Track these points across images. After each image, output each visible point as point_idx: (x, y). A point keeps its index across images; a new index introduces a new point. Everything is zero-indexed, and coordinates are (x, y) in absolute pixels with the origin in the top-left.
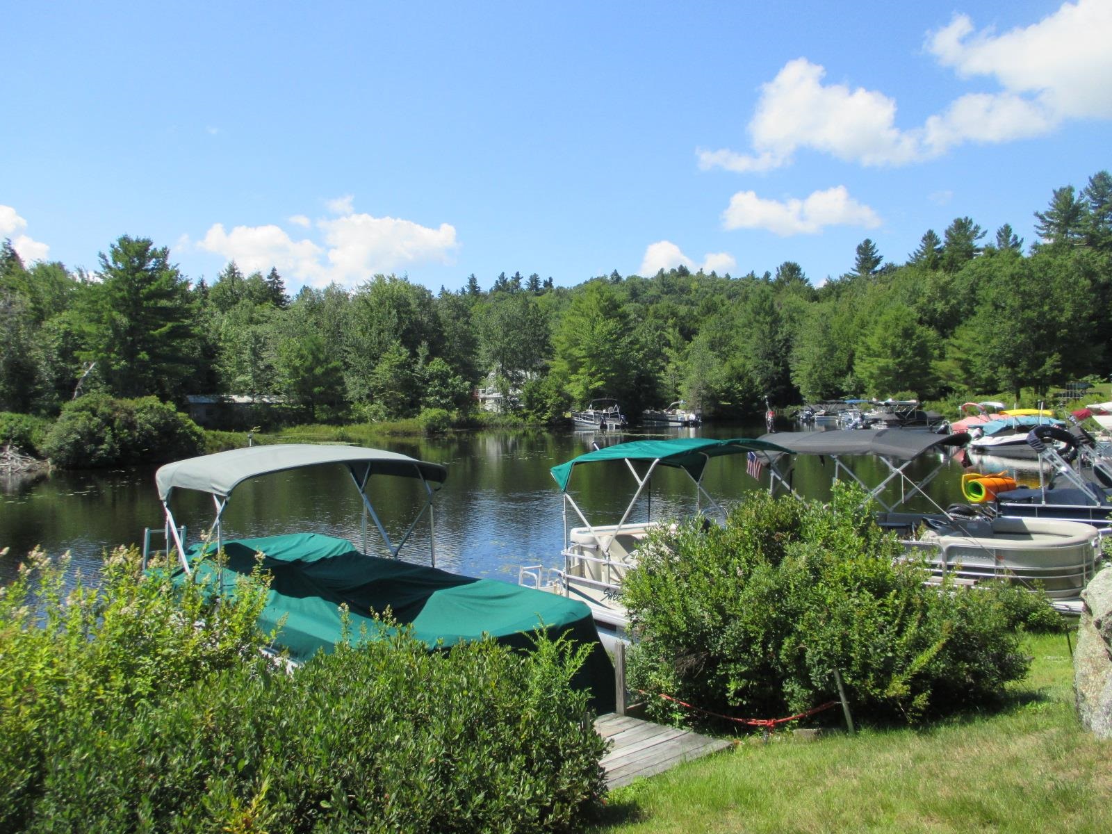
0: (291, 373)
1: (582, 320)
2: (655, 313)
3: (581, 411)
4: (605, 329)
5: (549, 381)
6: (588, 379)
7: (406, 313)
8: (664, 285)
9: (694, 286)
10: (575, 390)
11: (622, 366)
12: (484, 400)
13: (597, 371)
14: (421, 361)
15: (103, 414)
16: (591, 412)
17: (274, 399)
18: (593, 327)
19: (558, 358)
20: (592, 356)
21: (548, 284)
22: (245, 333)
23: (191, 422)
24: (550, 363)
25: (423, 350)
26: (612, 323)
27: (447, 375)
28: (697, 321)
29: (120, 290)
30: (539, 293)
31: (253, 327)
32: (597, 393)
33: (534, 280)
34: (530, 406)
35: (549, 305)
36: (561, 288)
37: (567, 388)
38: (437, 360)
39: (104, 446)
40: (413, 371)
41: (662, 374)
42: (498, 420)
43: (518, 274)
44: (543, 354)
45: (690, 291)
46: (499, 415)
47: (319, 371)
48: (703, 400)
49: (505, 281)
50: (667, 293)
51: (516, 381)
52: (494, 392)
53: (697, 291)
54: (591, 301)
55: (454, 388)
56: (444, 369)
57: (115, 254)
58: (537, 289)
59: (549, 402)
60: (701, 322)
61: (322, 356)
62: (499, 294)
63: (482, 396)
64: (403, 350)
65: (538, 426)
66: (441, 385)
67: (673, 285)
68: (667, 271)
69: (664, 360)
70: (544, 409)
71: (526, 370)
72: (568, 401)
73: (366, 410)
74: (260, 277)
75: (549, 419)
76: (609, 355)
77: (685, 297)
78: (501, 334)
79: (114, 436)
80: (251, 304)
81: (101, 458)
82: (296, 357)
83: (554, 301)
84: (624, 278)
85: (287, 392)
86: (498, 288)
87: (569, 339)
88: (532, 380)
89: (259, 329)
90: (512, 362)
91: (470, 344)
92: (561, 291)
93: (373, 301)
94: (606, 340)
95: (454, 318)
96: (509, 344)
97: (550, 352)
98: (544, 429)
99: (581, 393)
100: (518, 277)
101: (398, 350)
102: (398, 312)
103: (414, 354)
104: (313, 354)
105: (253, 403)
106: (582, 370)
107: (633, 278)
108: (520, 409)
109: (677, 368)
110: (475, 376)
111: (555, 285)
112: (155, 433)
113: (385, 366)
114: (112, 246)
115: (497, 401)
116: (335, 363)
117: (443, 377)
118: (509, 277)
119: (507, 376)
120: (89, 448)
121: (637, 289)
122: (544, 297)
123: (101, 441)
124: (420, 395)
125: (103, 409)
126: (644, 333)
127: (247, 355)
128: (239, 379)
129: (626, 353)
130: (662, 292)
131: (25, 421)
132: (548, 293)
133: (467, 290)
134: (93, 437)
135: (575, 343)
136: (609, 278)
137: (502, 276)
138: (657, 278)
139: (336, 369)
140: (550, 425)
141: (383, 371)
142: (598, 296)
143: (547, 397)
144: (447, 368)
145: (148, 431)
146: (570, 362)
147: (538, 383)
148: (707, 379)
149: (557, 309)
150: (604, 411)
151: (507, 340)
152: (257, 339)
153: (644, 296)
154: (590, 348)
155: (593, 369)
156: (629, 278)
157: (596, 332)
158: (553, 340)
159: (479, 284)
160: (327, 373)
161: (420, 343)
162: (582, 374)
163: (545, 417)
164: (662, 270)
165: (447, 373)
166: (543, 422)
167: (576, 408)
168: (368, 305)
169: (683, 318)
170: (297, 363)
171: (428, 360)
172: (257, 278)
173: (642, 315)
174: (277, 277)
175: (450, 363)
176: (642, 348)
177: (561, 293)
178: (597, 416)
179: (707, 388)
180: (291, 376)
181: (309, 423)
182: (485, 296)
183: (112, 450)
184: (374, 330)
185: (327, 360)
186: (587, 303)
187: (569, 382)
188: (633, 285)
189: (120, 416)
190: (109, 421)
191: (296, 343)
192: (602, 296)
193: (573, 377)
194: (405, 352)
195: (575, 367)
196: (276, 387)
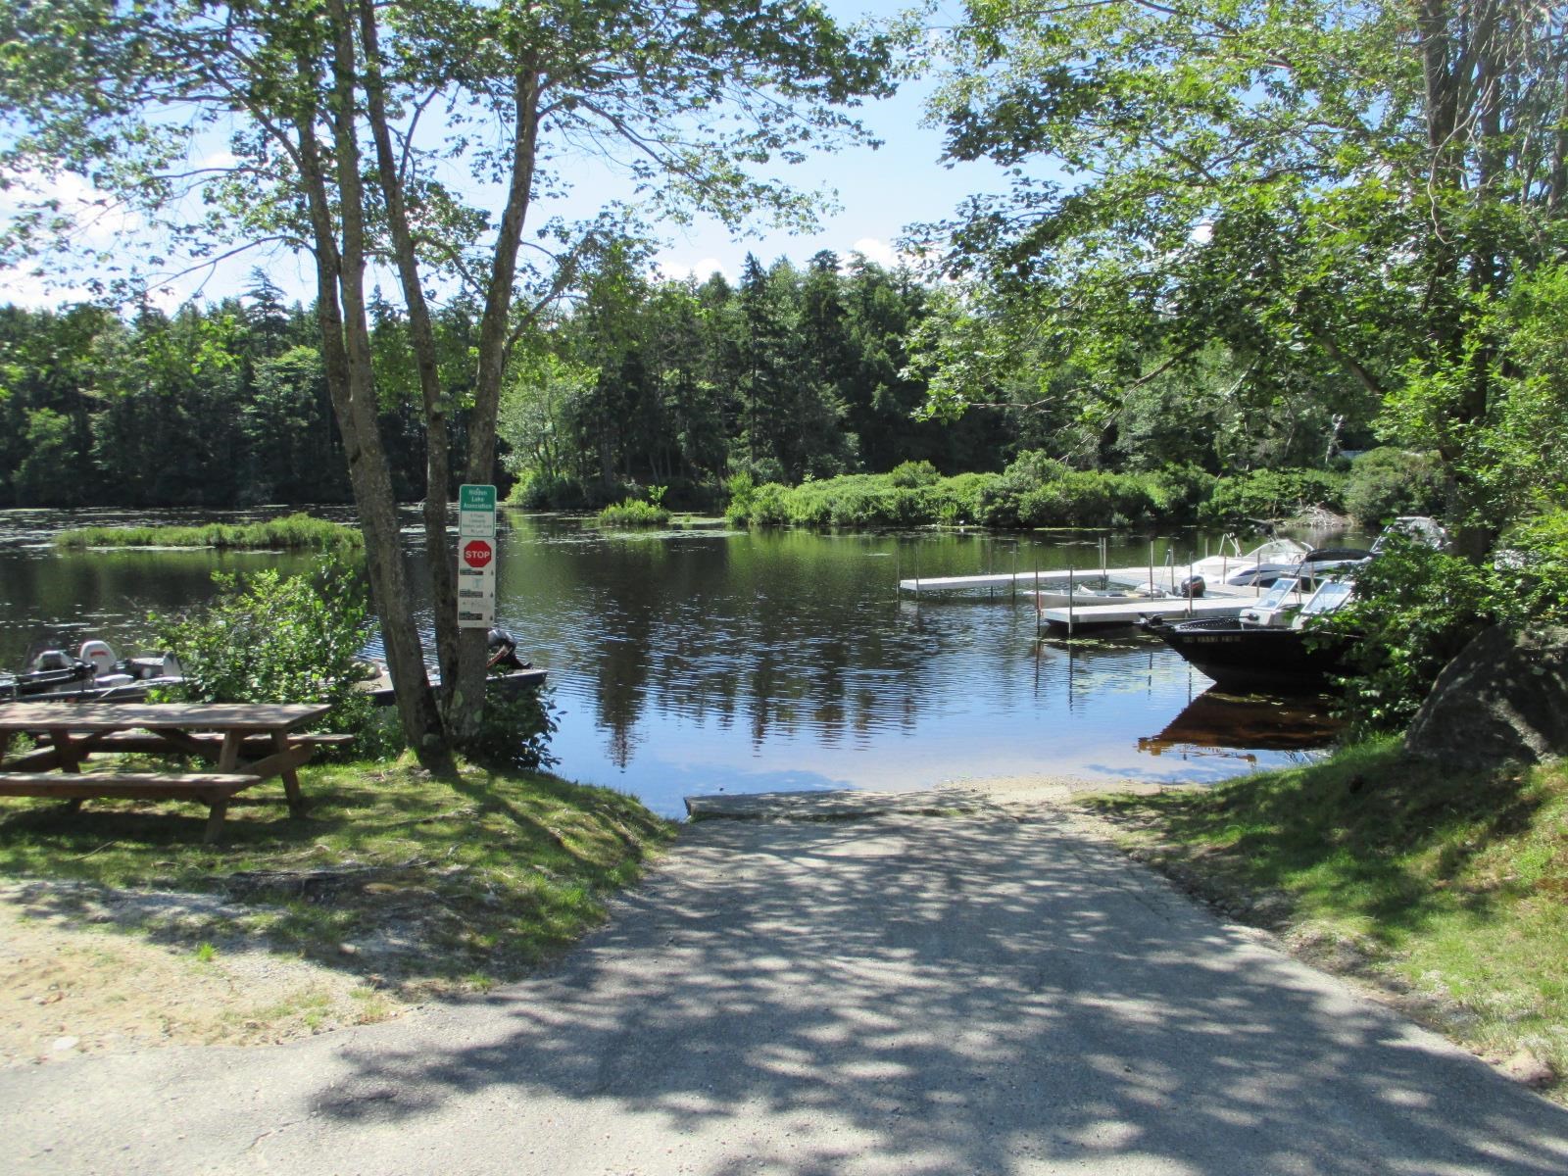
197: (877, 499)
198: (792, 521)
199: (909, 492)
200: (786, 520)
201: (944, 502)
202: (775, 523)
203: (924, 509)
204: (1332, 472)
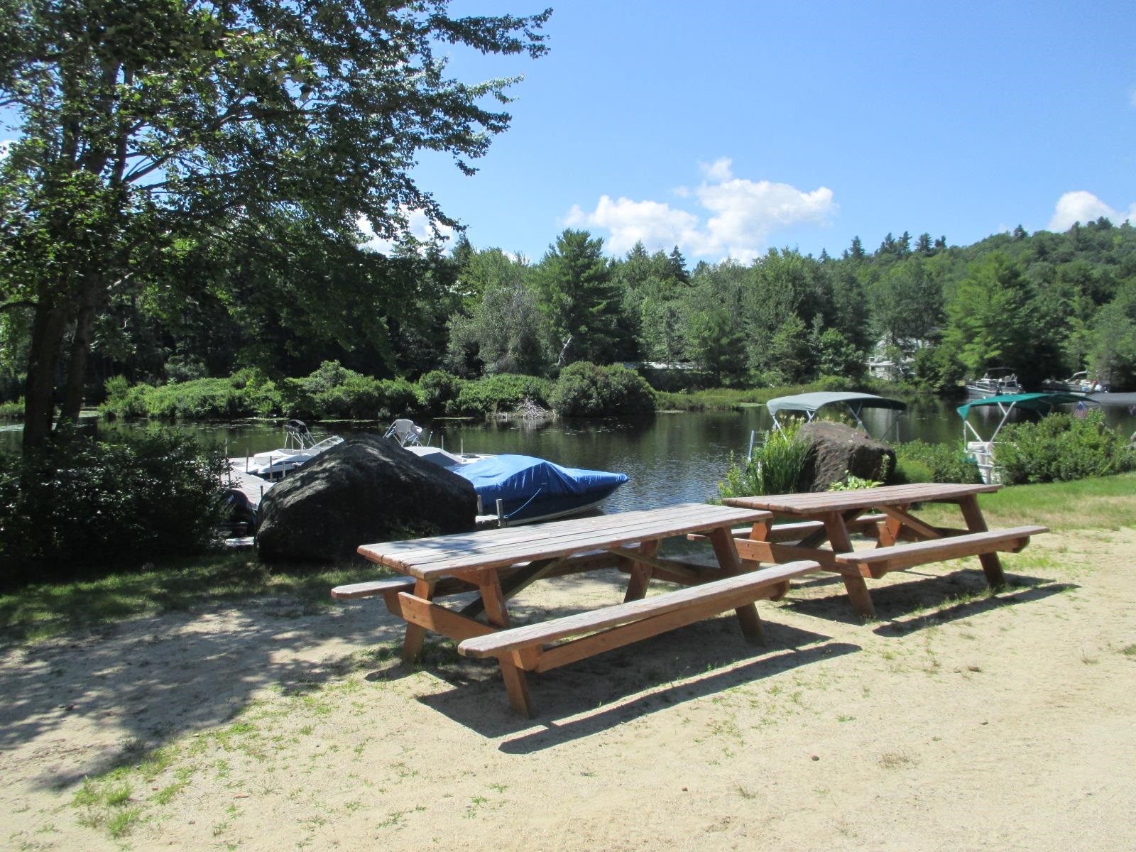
0: (700, 343)
1: (979, 290)
2: (1064, 276)
3: (975, 380)
4: (1003, 299)
5: (943, 350)
6: (983, 348)
7: (801, 286)
8: (1079, 241)
9: (1117, 240)
10: (970, 358)
11: (1021, 336)
12: (873, 368)
13: (995, 341)
14: (816, 331)
15: (589, 377)
16: (986, 381)
17: (686, 366)
18: (990, 297)
19: (952, 327)
20: (988, 326)
21: (940, 244)
22: (662, 309)
23: (647, 384)
24: (943, 332)
25: (818, 321)
26: (1010, 293)
27: (840, 344)
28: (1114, 284)
29: (565, 275)
30: (931, 254)
31: (667, 304)
32: (992, 362)
33: (925, 240)
34: (922, 373)
35: (942, 267)
36: (956, 247)
37: (960, 357)
38: (831, 330)
39: (593, 401)
40: (808, 341)
41: (1065, 344)
42: (890, 388)
43: (906, 234)
44: (936, 323)
45: (1111, 247)
46: (891, 383)
47: (724, 341)
48: (1112, 371)
49: (892, 242)
50: (1082, 250)
51: (907, 350)
52: (883, 360)
53: (1120, 246)
54: (989, 271)
55: (848, 356)
56: (838, 339)
57: (560, 244)
58: (929, 250)
59: (942, 371)
60: (1119, 284)
61: (727, 329)
62: (885, 256)
63: (873, 364)
64: (798, 321)
65: (930, 393)
66: (834, 354)
67: (1091, 240)
68: (1084, 223)
69: (1068, 329)
70: (936, 377)
71: (918, 338)
72: (962, 371)
73: (765, 376)
74: (663, 255)
75: (941, 387)
76: (1006, 325)
77: (1105, 253)
78: (893, 303)
79: (599, 394)
80: (657, 280)
81: (591, 408)
82: (705, 329)
83: (947, 262)
84: (1031, 234)
85: (696, 359)
86: (884, 250)
87: (964, 307)
88: (923, 349)
89: (673, 304)
90: (903, 331)
91: (861, 315)
92: (955, 251)
93: (770, 274)
94: (1004, 310)
95: (846, 290)
96: (900, 313)
97: (942, 320)
98: (936, 397)
99: (976, 362)
100: (906, 238)
101: (794, 322)
102: (794, 285)
103: (810, 326)
104: (719, 326)
105: (668, 369)
106: (977, 340)
107: (1042, 233)
108: (911, 377)
109: (1082, 337)
110: (865, 344)
111: (948, 244)
112: (625, 392)
113: (783, 336)
114: (558, 238)
115: (888, 369)
116: (738, 335)
117: (836, 346)
118: (897, 237)
119: (897, 345)
120: (583, 401)
121: (1045, 246)
122: (936, 258)
123: (590, 397)
124: (814, 362)
125: (588, 373)
126: (1046, 301)
127: (662, 327)
128: (657, 348)
129: (1025, 323)
130: (1077, 249)
131: (534, 382)
132: (941, 253)
133: (850, 253)
134: (585, 394)
135: (970, 313)
136: (1012, 234)
137: (889, 237)
138: (1070, 232)
139: (740, 340)
140: (943, 393)
141: (781, 341)
142: (997, 265)
143: (940, 366)
144: (840, 337)
145: (620, 391)
146: (965, 331)
147: (931, 352)
148: (1118, 349)
149: (950, 271)
150: (1000, 380)
151: (899, 309)
152: (673, 314)
153: (1054, 255)
154: (987, 317)
155: (989, 339)
156: (1037, 234)
157: (994, 301)
158: (946, 309)
159: (863, 246)
160: (732, 343)
161: (815, 315)
162: (977, 344)
163: (937, 385)
164: (1077, 224)
165: (841, 342)
166: (935, 390)
167: (970, 376)
168: (766, 279)
169: (1098, 281)
170: (706, 334)
171: (822, 330)
172: (660, 256)
173: (1047, 279)
174: (679, 255)
175: (843, 332)
176: (1043, 317)
177: (955, 253)
178: (992, 385)
179: (1118, 357)
180: (701, 345)
181: (717, 387)
182: (870, 259)
183: (598, 405)
184: (771, 303)
185: (731, 332)
186: (984, 272)
187: (963, 351)
188: (1041, 241)
189: (600, 379)
190: (594, 382)
191: (705, 316)
192: (1001, 265)
193: (967, 347)
194: (801, 324)
195: (970, 336)
196: (687, 355)
197: (213, 397)
198: (149, 415)
199: (238, 393)
200: (145, 414)
201: (263, 400)
202: (135, 415)
203: (250, 405)
204: (547, 378)
